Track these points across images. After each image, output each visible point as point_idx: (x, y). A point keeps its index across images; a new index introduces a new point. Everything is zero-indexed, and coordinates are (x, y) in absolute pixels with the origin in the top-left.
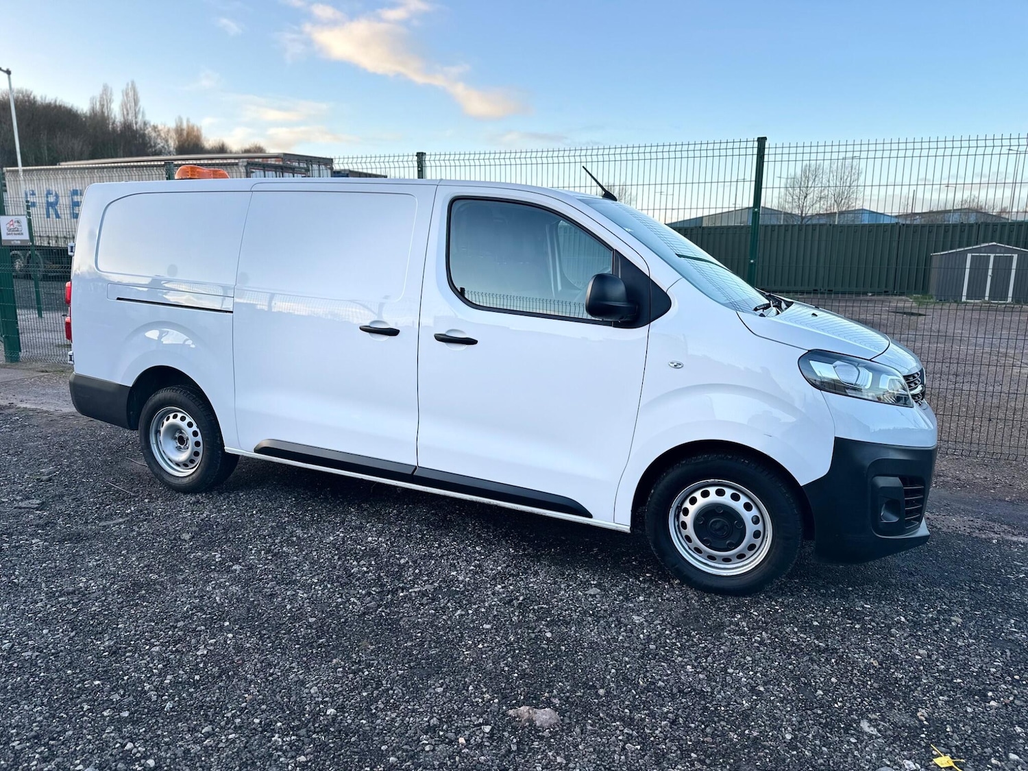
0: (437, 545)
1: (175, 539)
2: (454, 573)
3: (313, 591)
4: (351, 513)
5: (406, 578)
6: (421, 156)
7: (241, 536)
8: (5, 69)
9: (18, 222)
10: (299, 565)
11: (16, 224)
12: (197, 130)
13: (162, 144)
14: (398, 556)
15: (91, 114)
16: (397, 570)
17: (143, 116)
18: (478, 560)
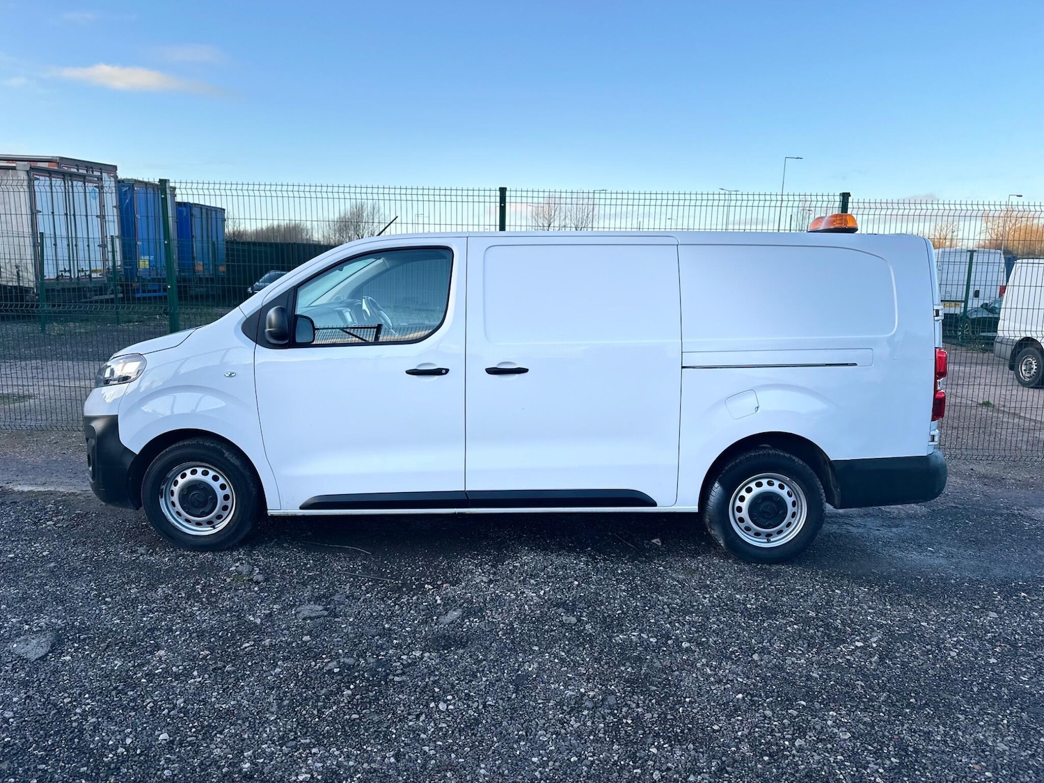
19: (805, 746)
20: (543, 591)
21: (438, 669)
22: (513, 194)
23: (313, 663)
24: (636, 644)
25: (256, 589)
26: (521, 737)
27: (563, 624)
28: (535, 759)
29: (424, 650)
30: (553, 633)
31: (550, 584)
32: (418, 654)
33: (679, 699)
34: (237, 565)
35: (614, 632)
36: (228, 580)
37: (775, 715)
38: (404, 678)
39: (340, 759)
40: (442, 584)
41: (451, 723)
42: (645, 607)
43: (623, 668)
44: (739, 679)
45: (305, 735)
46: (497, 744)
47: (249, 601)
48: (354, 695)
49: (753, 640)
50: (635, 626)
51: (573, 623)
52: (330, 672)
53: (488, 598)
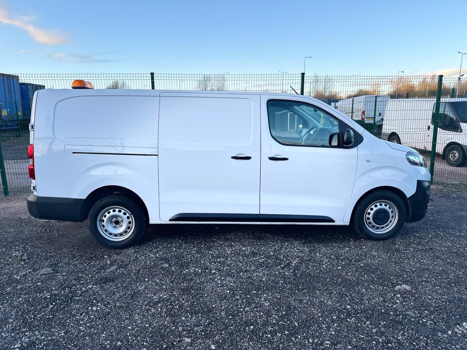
19: (249, 310)
20: (158, 254)
21: (98, 292)
22: (157, 75)
23: (38, 295)
24: (192, 273)
25: (23, 263)
26: (126, 319)
27: (162, 268)
28: (129, 328)
29: (93, 285)
30: (156, 272)
31: (163, 251)
32: (90, 286)
33: (202, 295)
34: (16, 253)
35: (184, 269)
36: (10, 260)
37: (241, 298)
38: (80, 297)
39: (38, 336)
40: (113, 255)
41: (97, 316)
42: (201, 257)
43: (182, 284)
44: (231, 284)
45: (24, 327)
46: (115, 323)
47: (17, 269)
48: (54, 307)
49: (243, 267)
50: (194, 265)
51: (167, 267)
52: (46, 298)
53: (132, 259)
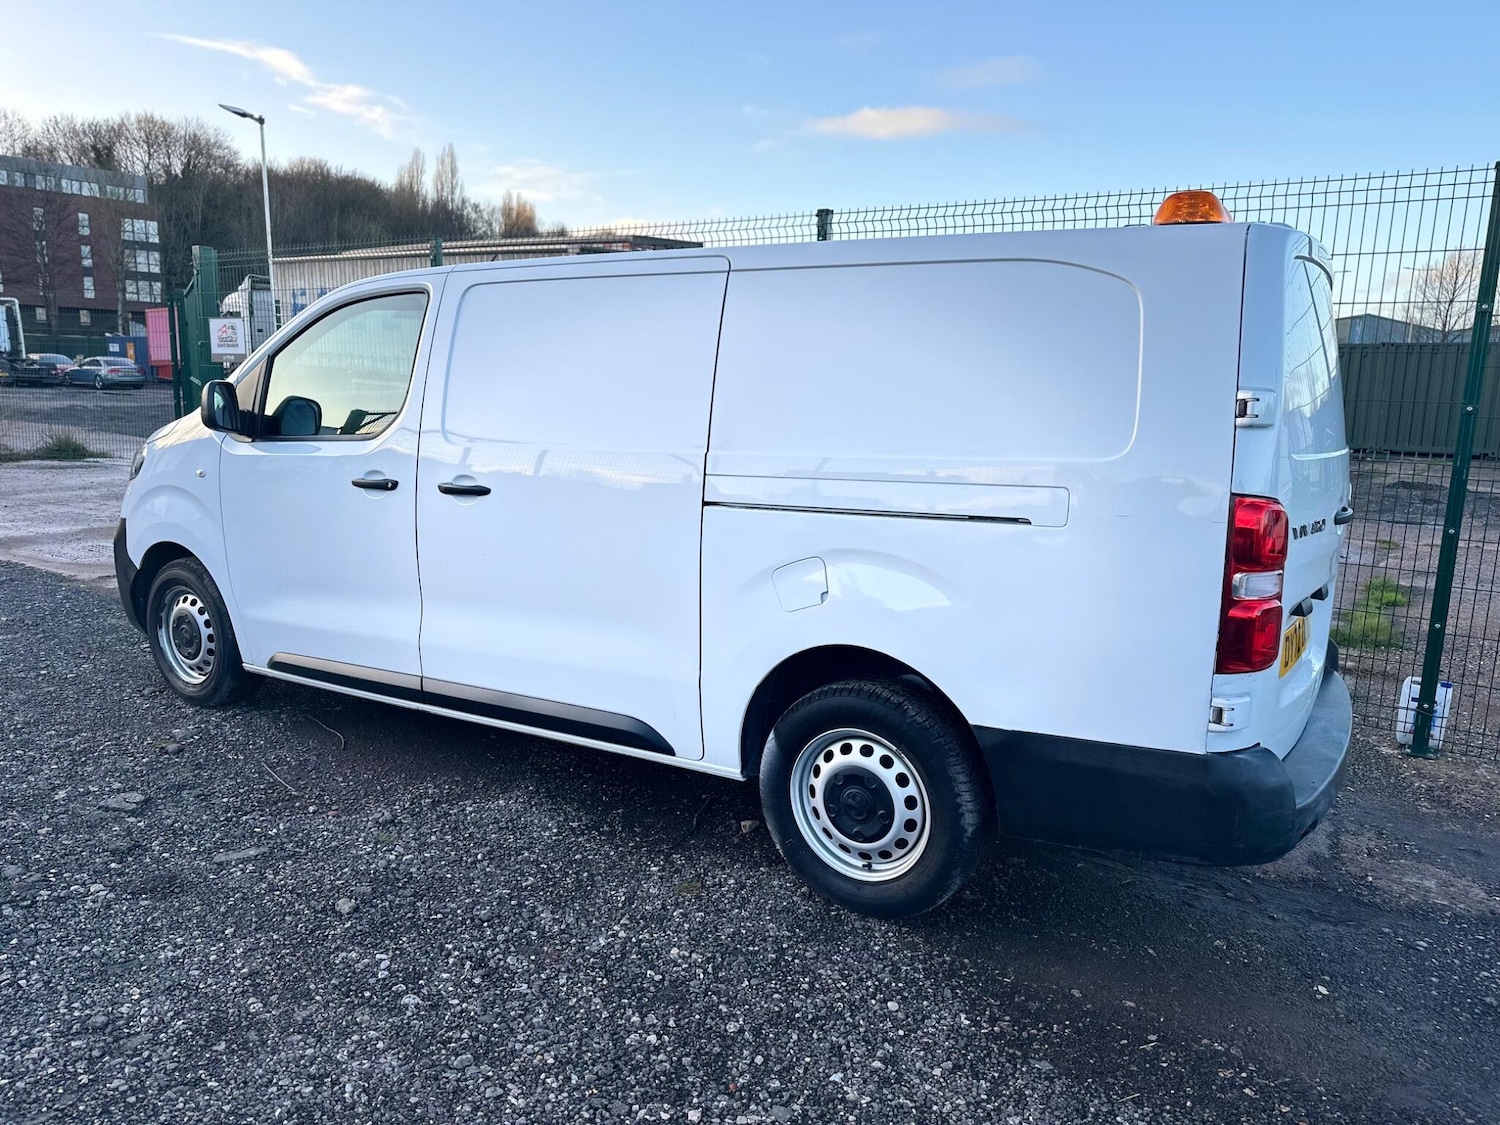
0: (806, 986)
1: (324, 910)
2: (836, 1077)
3: (539, 1090)
4: (650, 876)
5: (733, 1080)
6: (824, 215)
7: (439, 916)
8: (257, 116)
9: (233, 328)
10: (526, 1010)
11: (230, 331)
12: (531, 209)
13: (484, 229)
14: (724, 1008)
15: (397, 189)
16: (717, 1049)
17: (461, 192)
18: (892, 1042)
